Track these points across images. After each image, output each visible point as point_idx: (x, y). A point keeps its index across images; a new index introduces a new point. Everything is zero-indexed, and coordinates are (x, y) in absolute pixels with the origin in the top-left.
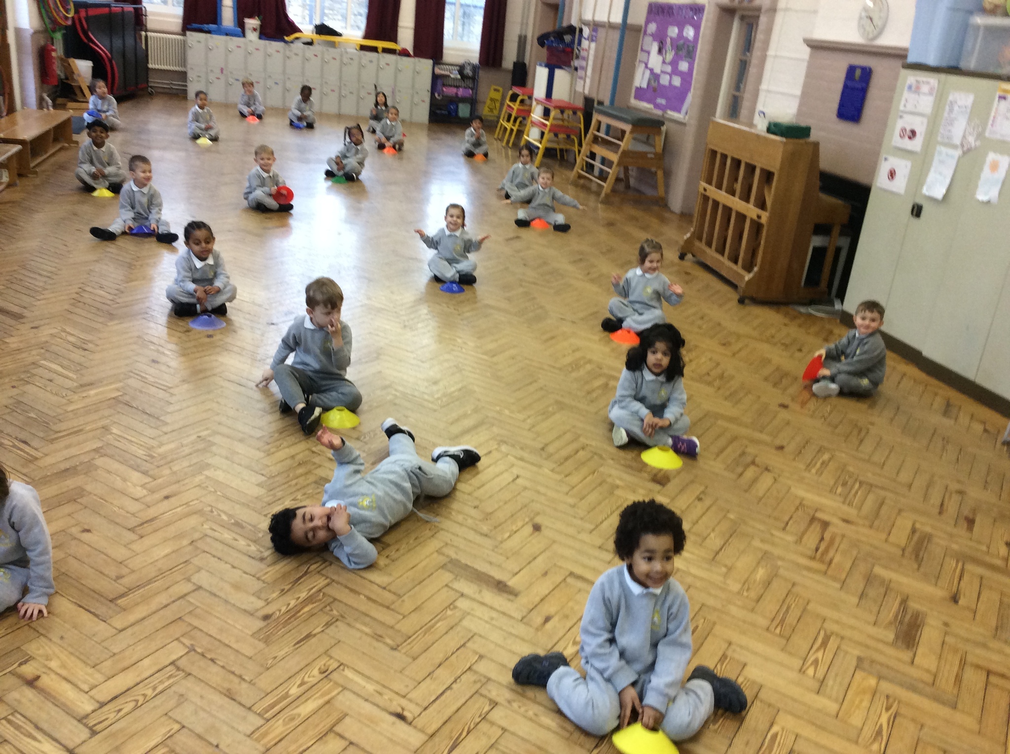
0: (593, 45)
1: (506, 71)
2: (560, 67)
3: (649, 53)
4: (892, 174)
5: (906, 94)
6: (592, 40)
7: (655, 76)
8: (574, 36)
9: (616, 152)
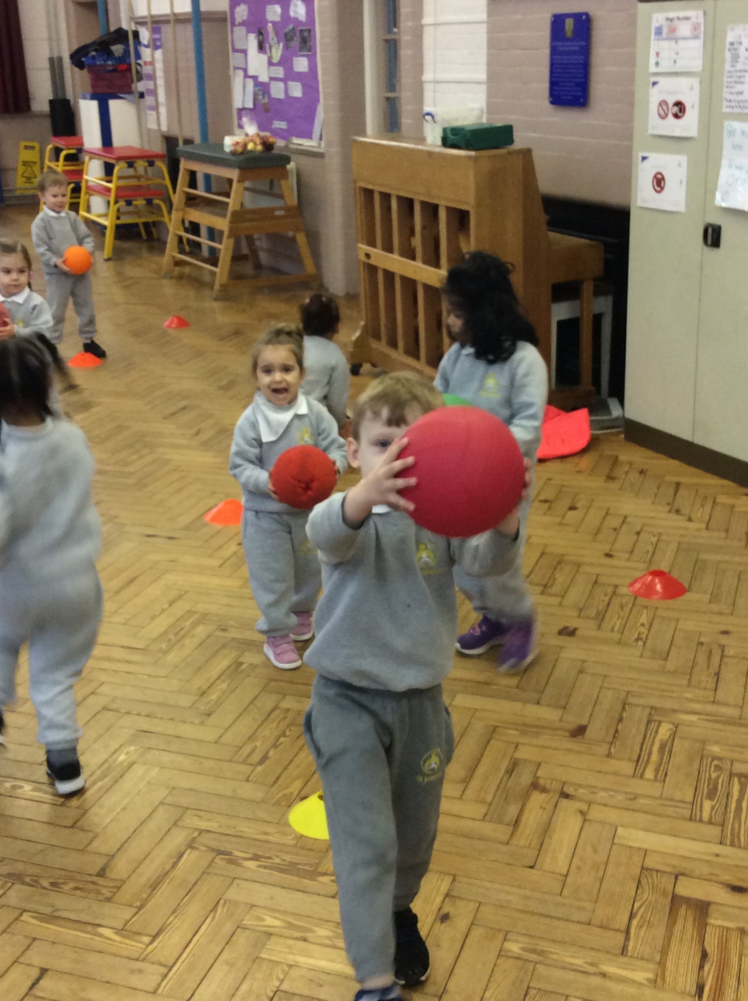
0: (159, 54)
1: (41, 115)
2: (116, 97)
3: (244, 52)
4: (659, 182)
5: (655, 45)
6: (156, 48)
7: (262, 88)
8: (128, 46)
9: (224, 216)
